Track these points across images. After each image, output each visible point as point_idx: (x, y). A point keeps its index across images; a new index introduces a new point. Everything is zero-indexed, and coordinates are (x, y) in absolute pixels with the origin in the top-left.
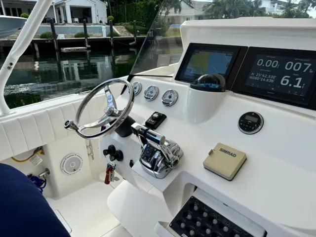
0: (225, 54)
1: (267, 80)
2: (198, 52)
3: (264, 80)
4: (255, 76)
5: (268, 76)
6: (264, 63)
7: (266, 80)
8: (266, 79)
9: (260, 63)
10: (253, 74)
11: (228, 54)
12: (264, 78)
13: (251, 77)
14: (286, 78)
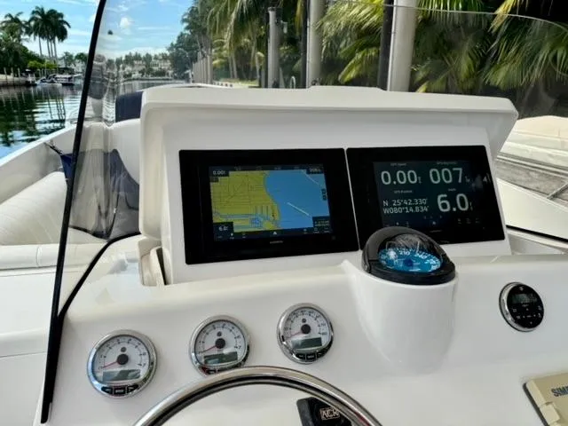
0: (304, 172)
1: (417, 209)
2: (227, 175)
3: (412, 210)
4: (391, 205)
5: (413, 202)
6: (394, 178)
7: (414, 209)
8: (414, 207)
9: (386, 180)
10: (386, 203)
11: (311, 170)
12: (409, 206)
13: (386, 211)
14: (442, 199)
